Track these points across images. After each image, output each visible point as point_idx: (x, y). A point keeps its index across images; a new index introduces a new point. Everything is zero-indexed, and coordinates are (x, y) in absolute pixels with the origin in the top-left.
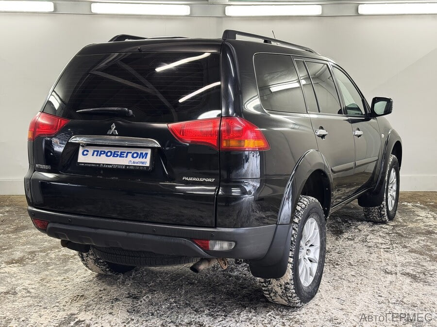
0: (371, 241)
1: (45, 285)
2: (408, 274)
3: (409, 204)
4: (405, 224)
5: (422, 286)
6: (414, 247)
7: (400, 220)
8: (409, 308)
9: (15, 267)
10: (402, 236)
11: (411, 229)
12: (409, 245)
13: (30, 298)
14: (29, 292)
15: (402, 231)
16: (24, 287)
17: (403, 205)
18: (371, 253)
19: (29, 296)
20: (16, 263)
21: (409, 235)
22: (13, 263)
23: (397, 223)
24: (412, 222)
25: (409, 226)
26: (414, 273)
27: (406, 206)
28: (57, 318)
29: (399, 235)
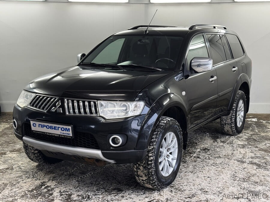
0: (235, 143)
1: (31, 165)
2: (255, 164)
3: (264, 121)
4: (259, 133)
5: (263, 171)
6: (262, 148)
7: (257, 131)
8: (252, 184)
9: (15, 154)
10: (256, 141)
11: (263, 137)
12: (259, 146)
13: (20, 172)
14: (20, 168)
15: (257, 138)
16: (18, 166)
17: (260, 122)
18: (234, 151)
19: (20, 171)
20: (16, 152)
21: (261, 140)
22: (14, 152)
23: (254, 133)
24: (264, 132)
25: (261, 135)
26: (259, 163)
27: (262, 122)
28: (35, 184)
29: (254, 140)
